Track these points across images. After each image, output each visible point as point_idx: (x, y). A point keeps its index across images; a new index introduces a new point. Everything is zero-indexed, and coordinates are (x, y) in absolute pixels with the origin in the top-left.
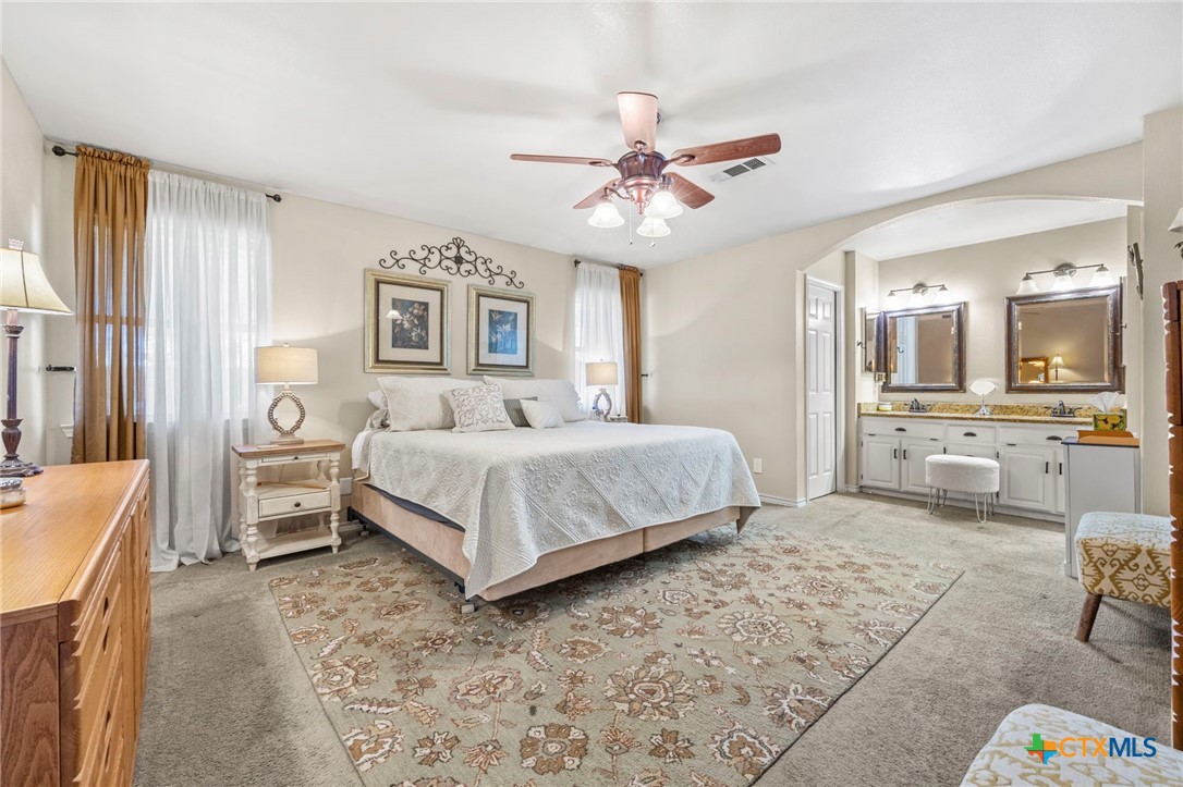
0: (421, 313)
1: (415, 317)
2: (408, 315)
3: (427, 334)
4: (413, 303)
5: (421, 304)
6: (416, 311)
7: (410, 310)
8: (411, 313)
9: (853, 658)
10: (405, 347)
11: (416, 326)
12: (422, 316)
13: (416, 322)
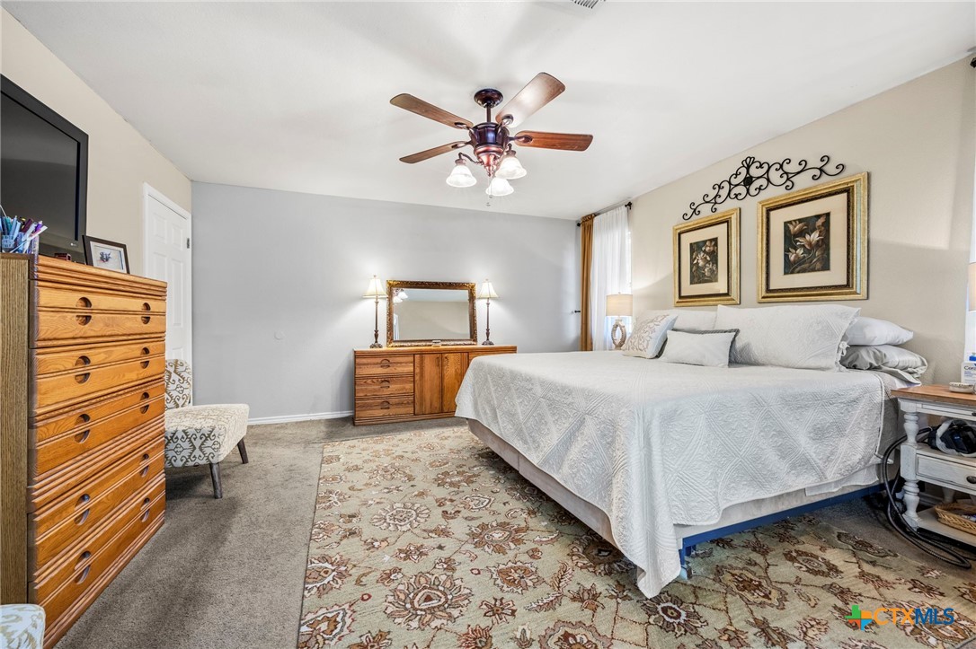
0: (712, 248)
1: (707, 253)
2: (702, 254)
3: (717, 268)
4: (705, 242)
5: (711, 240)
6: (708, 249)
7: (703, 249)
8: (705, 251)
9: (325, 537)
10: (700, 283)
11: (708, 262)
12: (713, 252)
13: (708, 258)
